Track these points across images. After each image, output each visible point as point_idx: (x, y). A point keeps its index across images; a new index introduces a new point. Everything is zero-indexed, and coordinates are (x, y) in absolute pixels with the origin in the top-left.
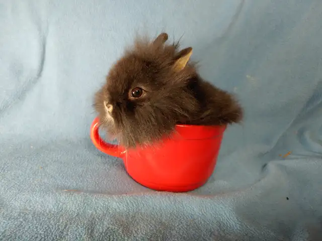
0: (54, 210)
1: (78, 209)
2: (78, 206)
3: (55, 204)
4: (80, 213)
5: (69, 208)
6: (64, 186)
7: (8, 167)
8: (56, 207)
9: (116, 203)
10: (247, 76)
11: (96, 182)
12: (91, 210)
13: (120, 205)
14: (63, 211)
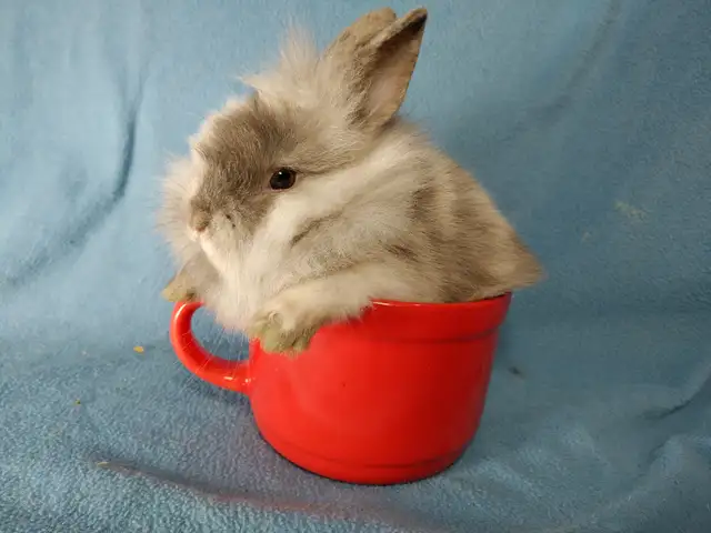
0: (58, 509)
1: (111, 514)
2: (115, 506)
3: (65, 495)
4: (112, 527)
5: (93, 510)
6: (109, 452)
7: (11, 392)
8: (63, 504)
9: (207, 508)
10: (620, 204)
11: (186, 451)
12: (140, 522)
13: (215, 514)
14: (76, 514)
